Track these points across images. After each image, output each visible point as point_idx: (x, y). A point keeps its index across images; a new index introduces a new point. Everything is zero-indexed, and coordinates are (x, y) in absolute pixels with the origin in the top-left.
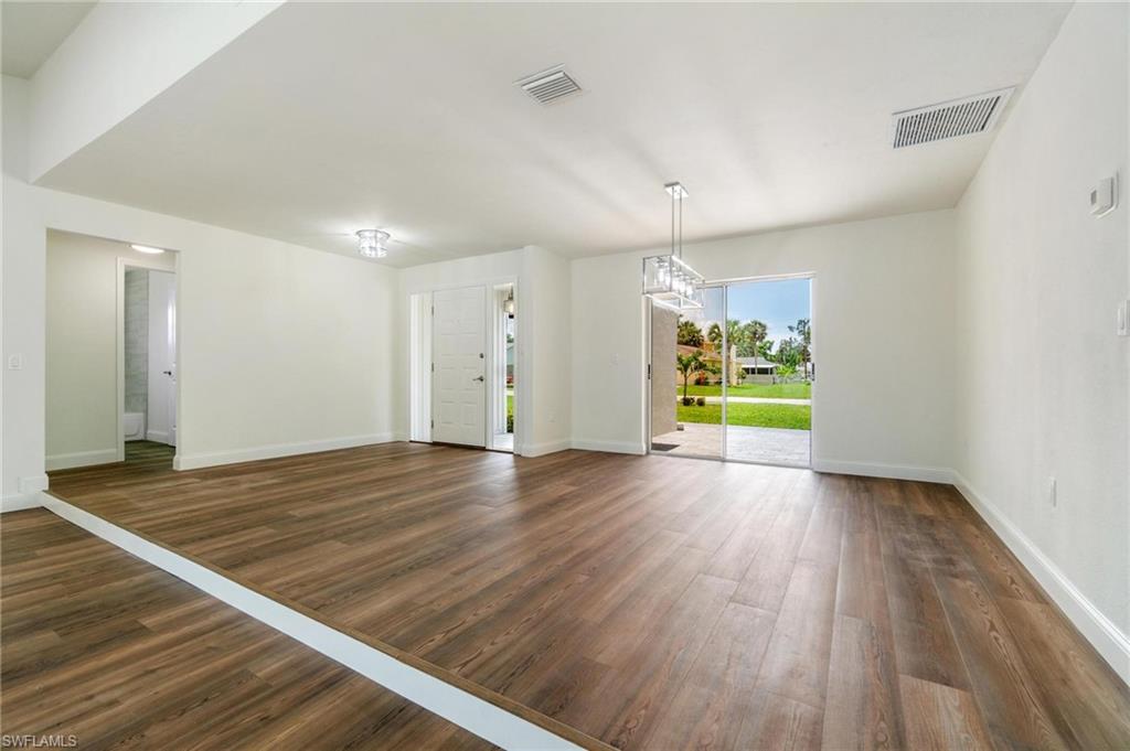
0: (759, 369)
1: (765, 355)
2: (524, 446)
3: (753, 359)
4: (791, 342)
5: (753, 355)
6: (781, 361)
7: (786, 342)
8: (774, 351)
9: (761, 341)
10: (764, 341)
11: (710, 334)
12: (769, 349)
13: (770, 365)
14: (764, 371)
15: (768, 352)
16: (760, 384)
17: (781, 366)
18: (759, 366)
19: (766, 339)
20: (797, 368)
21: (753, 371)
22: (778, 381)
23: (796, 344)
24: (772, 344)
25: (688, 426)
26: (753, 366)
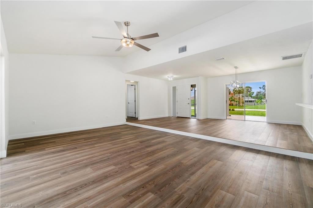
0: (249, 101)
1: (251, 96)
2: (199, 117)
3: (247, 98)
4: (260, 92)
5: (247, 97)
6: (257, 98)
7: (258, 92)
8: (254, 95)
9: (250, 92)
10: (251, 92)
11: (233, 91)
12: (253, 94)
13: (253, 100)
14: (251, 101)
15: (252, 95)
16: (250, 105)
17: (257, 100)
18: (249, 100)
19: (252, 91)
20: (263, 100)
21: (247, 101)
22: (256, 104)
23: (262, 93)
24: (253, 93)
25: (232, 115)
26: (247, 100)
